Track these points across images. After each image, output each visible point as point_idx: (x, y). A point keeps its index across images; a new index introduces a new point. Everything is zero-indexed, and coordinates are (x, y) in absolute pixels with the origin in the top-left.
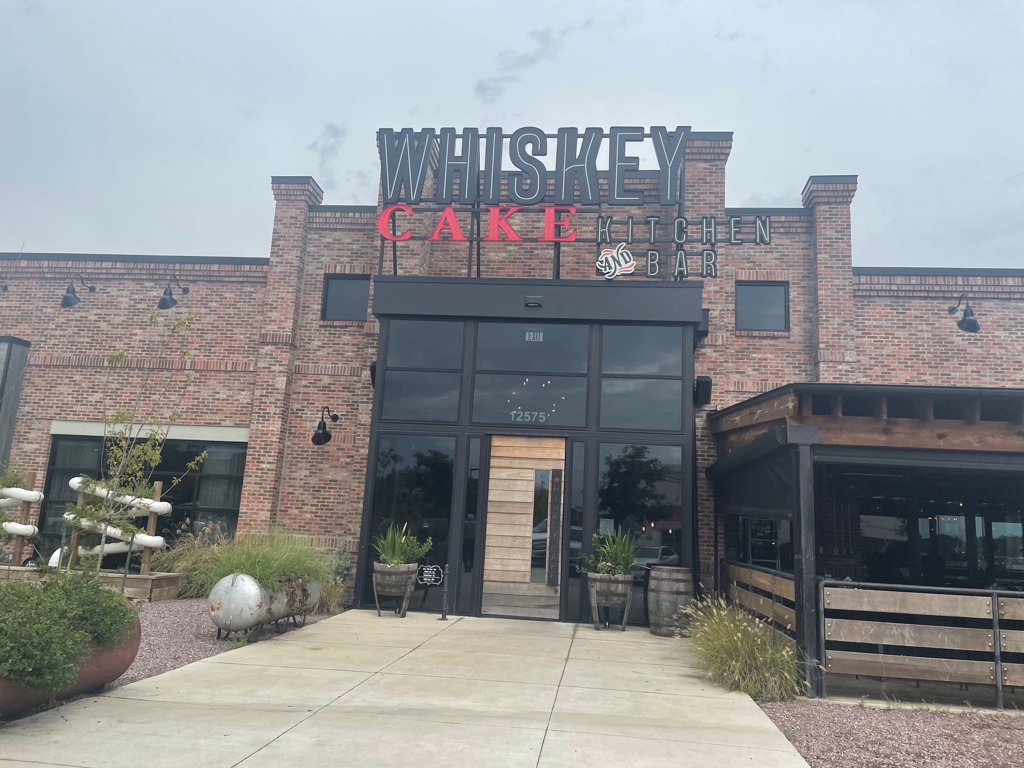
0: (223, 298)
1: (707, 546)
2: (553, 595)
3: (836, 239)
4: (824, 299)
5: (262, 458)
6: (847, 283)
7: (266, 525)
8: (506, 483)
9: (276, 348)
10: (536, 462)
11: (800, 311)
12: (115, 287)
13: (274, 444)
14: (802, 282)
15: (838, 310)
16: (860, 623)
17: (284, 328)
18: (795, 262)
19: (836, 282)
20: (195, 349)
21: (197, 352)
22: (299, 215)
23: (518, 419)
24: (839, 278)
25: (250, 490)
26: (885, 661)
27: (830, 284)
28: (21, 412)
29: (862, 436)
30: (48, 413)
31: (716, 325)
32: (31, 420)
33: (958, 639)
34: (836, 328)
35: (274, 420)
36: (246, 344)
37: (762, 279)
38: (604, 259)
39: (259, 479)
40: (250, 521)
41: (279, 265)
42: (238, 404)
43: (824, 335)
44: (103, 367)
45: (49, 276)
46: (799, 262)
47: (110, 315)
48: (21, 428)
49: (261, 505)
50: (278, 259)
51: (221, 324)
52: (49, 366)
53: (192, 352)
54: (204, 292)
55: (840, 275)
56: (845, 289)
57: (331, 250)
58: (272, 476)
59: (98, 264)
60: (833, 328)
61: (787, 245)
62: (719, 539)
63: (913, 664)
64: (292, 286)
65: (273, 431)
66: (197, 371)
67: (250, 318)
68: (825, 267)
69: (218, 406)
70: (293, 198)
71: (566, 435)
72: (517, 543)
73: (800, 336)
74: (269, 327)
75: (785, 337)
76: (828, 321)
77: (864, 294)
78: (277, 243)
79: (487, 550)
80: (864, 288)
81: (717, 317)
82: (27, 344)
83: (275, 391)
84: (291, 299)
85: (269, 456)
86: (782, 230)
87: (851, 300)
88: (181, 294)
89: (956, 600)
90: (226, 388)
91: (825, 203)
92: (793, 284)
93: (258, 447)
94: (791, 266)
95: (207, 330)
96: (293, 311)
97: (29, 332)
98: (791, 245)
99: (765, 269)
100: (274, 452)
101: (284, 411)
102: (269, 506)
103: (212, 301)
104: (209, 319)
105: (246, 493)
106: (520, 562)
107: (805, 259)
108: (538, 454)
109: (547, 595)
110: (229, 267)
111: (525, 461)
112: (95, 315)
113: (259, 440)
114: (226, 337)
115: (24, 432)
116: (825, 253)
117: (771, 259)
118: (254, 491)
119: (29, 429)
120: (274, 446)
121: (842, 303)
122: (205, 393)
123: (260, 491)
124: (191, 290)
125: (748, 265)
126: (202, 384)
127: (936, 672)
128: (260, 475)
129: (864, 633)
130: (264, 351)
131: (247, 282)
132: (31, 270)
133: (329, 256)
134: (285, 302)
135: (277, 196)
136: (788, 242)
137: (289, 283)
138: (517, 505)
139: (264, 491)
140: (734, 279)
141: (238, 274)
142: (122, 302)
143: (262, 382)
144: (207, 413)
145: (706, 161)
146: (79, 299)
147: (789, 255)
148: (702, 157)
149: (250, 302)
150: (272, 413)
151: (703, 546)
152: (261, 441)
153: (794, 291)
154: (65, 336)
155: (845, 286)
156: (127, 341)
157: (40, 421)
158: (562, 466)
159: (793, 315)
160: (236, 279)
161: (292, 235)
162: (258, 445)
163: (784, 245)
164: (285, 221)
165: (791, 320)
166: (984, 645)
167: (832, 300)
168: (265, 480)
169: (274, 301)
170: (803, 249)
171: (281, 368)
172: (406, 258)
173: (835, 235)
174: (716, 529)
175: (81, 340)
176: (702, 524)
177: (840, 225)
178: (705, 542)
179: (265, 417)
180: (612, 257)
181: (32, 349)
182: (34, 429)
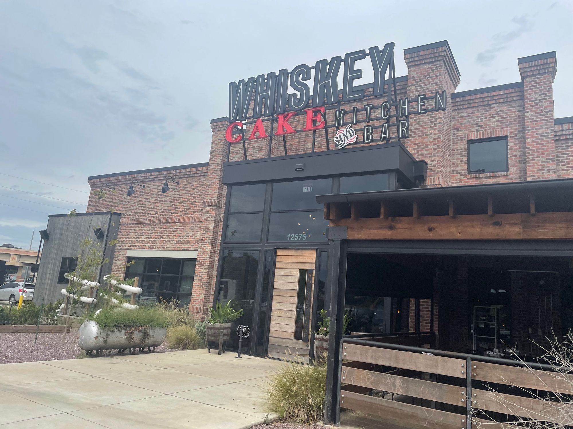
0: (192, 185)
1: (426, 323)
2: (306, 348)
3: (539, 100)
4: (530, 145)
5: (202, 266)
6: (549, 131)
7: (202, 302)
8: (283, 278)
9: (210, 208)
10: (299, 264)
11: (516, 156)
12: (152, 185)
13: (207, 259)
14: (518, 136)
15: (542, 152)
16: (365, 371)
17: (214, 198)
18: (512, 122)
19: (540, 131)
20: (181, 212)
21: (181, 213)
22: (222, 138)
23: (292, 239)
24: (543, 128)
25: (196, 283)
26: (381, 403)
27: (535, 133)
28: (117, 247)
29: (375, 232)
30: (126, 247)
31: (435, 171)
32: (120, 250)
33: (436, 392)
34: (540, 165)
35: (208, 246)
36: (201, 208)
37: (487, 137)
38: (338, 136)
39: (200, 277)
40: (196, 299)
41: (213, 165)
42: (196, 239)
43: (531, 171)
44: (146, 224)
45: (129, 182)
46: (515, 121)
47: (150, 198)
48: (116, 254)
49: (201, 291)
50: (212, 162)
51: (191, 198)
52: (127, 225)
53: (179, 214)
54: (185, 183)
55: (544, 126)
56: (548, 136)
57: (238, 154)
58: (206, 276)
59: (145, 175)
60: (538, 165)
61: (506, 110)
62: (434, 319)
63: (401, 408)
64: (218, 175)
65: (207, 252)
66: (181, 223)
67: (203, 194)
68: (531, 122)
69: (188, 240)
70: (219, 129)
71: (317, 248)
72: (288, 315)
73: (517, 173)
74: (207, 198)
75: (504, 176)
76: (534, 160)
77: (568, 137)
78: (213, 153)
79: (272, 318)
80: (567, 133)
81: (435, 166)
82: (120, 215)
83: (209, 231)
84: (217, 182)
85: (205, 265)
86: (501, 100)
87: (552, 143)
88: (176, 185)
89: (437, 361)
90: (192, 231)
91: (530, 76)
92: (511, 137)
93: (201, 261)
94: (509, 125)
95: (186, 202)
96: (218, 188)
97: (121, 209)
98: (509, 110)
99: (489, 129)
100: (207, 263)
101: (212, 241)
102: (204, 292)
103: (188, 187)
104: (186, 196)
105: (195, 285)
106: (289, 326)
107: (519, 118)
108: (301, 260)
109: (303, 347)
110: (194, 169)
111: (294, 264)
112: (145, 199)
113: (201, 257)
114: (193, 205)
115: (118, 256)
116: (531, 111)
117: (494, 122)
118: (198, 284)
119: (119, 254)
120: (207, 260)
121: (545, 146)
122: (184, 234)
123: (200, 284)
124: (180, 183)
125: (476, 128)
126: (182, 229)
127: (417, 417)
128: (201, 275)
129: (367, 380)
130: (205, 210)
131: (202, 176)
132: (123, 180)
133: (237, 157)
134: (215, 184)
135: (213, 129)
136: (507, 108)
137: (217, 174)
138: (288, 291)
139: (202, 284)
140: (466, 139)
141: (198, 172)
142: (154, 192)
143: (204, 226)
144: (184, 244)
145: (429, 63)
146: (134, 191)
147: (507, 117)
148: (426, 61)
149: (203, 186)
150: (207, 242)
151: (424, 323)
152: (202, 258)
153: (512, 142)
154: (133, 210)
155: (548, 133)
156: (155, 210)
157: (123, 250)
158: (313, 267)
159: (510, 159)
160: (197, 175)
161: (219, 149)
162: (201, 259)
163: (503, 111)
164: (216, 142)
165: (509, 163)
166: (457, 400)
167: (537, 144)
168: (203, 278)
169: (210, 184)
170: (518, 111)
171: (212, 219)
172: (258, 152)
173: (539, 97)
174: (432, 311)
175: (139, 211)
176: (423, 308)
177: (543, 89)
178: (425, 320)
179: (204, 245)
180: (343, 134)
181: (122, 217)
182: (121, 254)
